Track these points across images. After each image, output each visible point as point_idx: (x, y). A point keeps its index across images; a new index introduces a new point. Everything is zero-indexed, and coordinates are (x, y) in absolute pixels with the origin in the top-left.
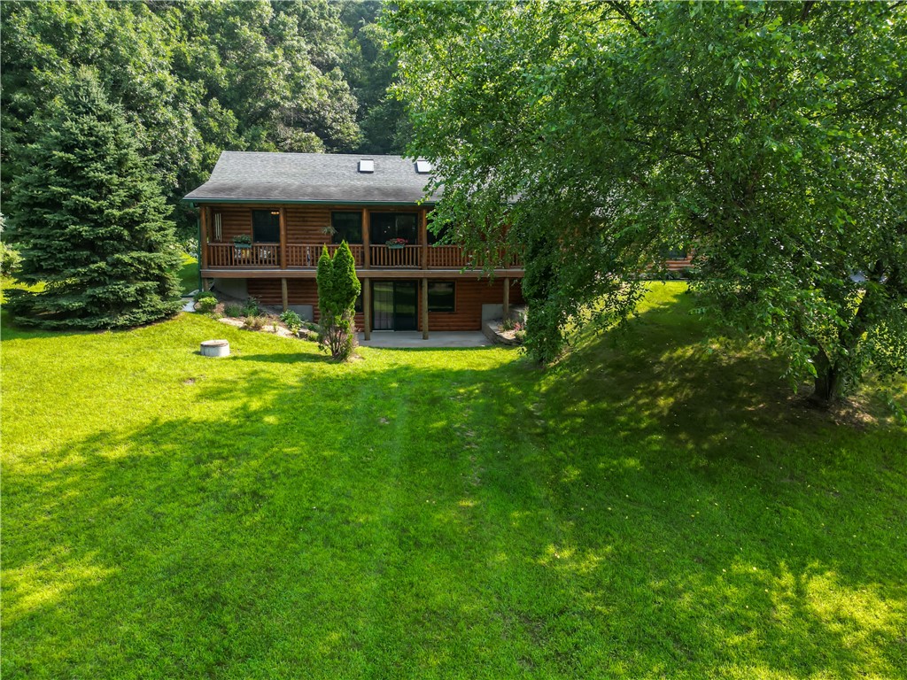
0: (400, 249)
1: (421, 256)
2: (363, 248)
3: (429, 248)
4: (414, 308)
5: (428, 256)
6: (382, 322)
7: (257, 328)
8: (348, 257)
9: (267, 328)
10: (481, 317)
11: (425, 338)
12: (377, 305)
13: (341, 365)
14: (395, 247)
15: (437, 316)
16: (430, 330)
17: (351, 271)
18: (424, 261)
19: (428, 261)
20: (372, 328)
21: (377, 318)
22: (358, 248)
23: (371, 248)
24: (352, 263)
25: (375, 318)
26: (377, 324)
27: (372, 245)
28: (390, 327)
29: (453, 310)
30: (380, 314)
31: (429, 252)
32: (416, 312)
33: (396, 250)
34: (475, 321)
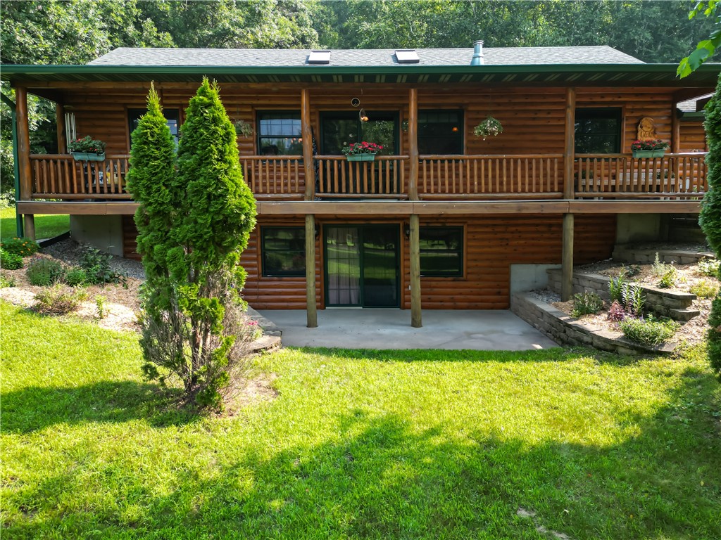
0: (369, 163)
1: (407, 177)
2: (301, 161)
3: (420, 160)
4: (393, 271)
5: (421, 177)
6: (342, 293)
7: (62, 309)
8: (216, 121)
9: (88, 308)
10: (508, 287)
11: (416, 324)
12: (333, 267)
13: (190, 432)
14: (358, 158)
15: (434, 284)
16: (423, 308)
17: (222, 159)
18: (413, 184)
19: (420, 184)
20: (324, 302)
21: (332, 286)
22: (293, 161)
23: (316, 162)
24: (227, 138)
25: (331, 287)
26: (333, 296)
27: (316, 157)
28: (354, 301)
29: (460, 274)
30: (339, 279)
31: (421, 169)
32: (398, 278)
33: (362, 163)
34: (499, 293)
